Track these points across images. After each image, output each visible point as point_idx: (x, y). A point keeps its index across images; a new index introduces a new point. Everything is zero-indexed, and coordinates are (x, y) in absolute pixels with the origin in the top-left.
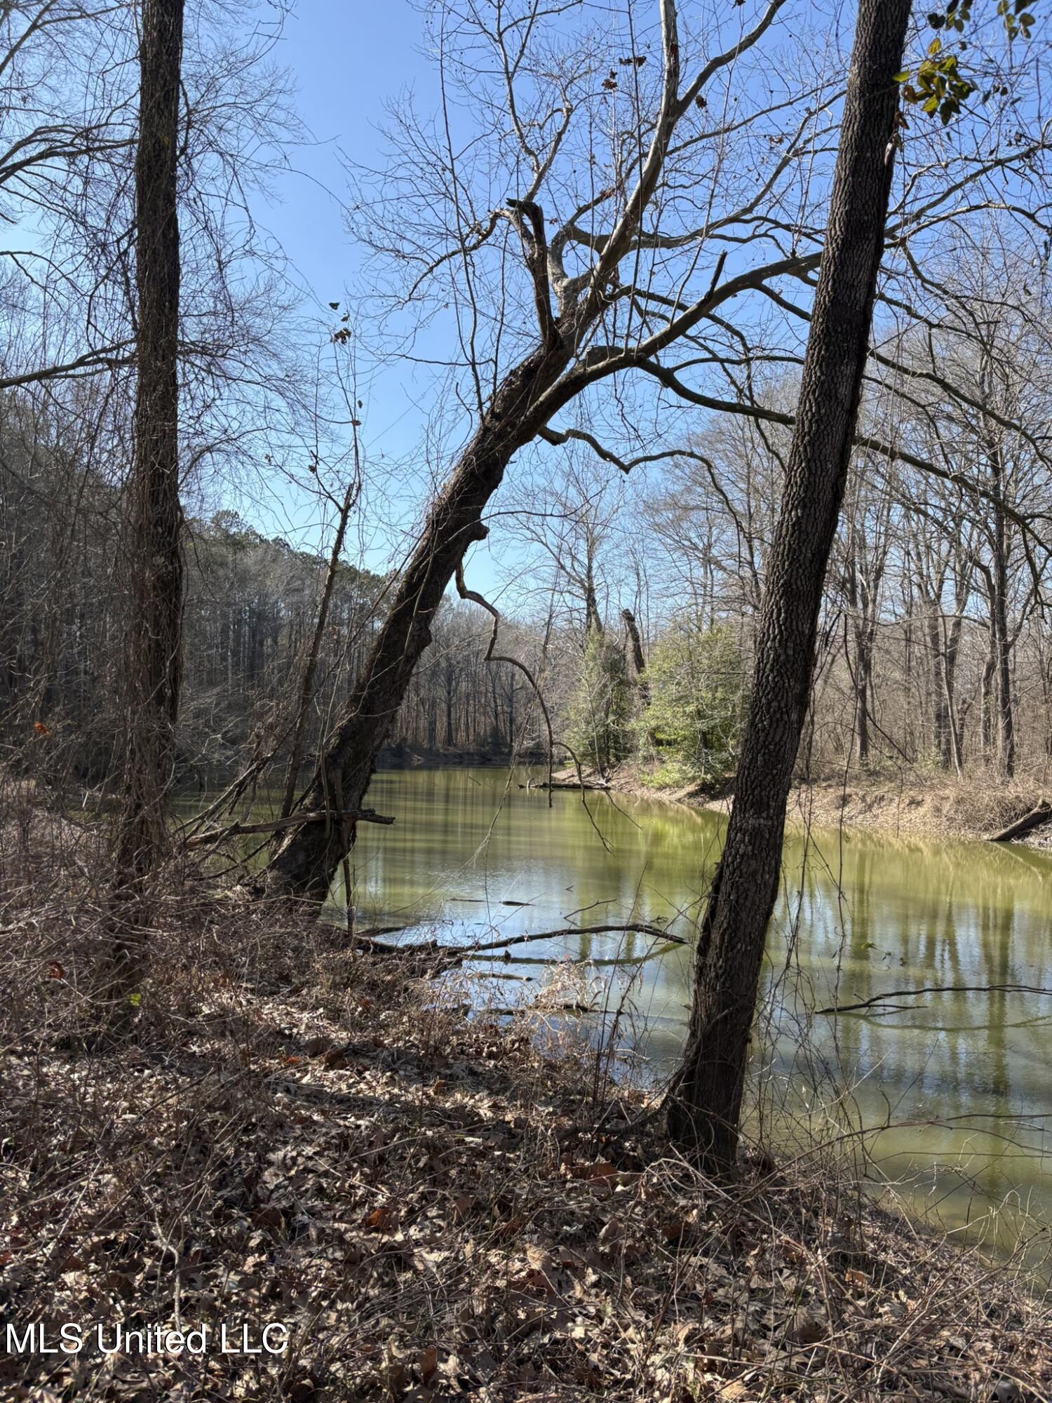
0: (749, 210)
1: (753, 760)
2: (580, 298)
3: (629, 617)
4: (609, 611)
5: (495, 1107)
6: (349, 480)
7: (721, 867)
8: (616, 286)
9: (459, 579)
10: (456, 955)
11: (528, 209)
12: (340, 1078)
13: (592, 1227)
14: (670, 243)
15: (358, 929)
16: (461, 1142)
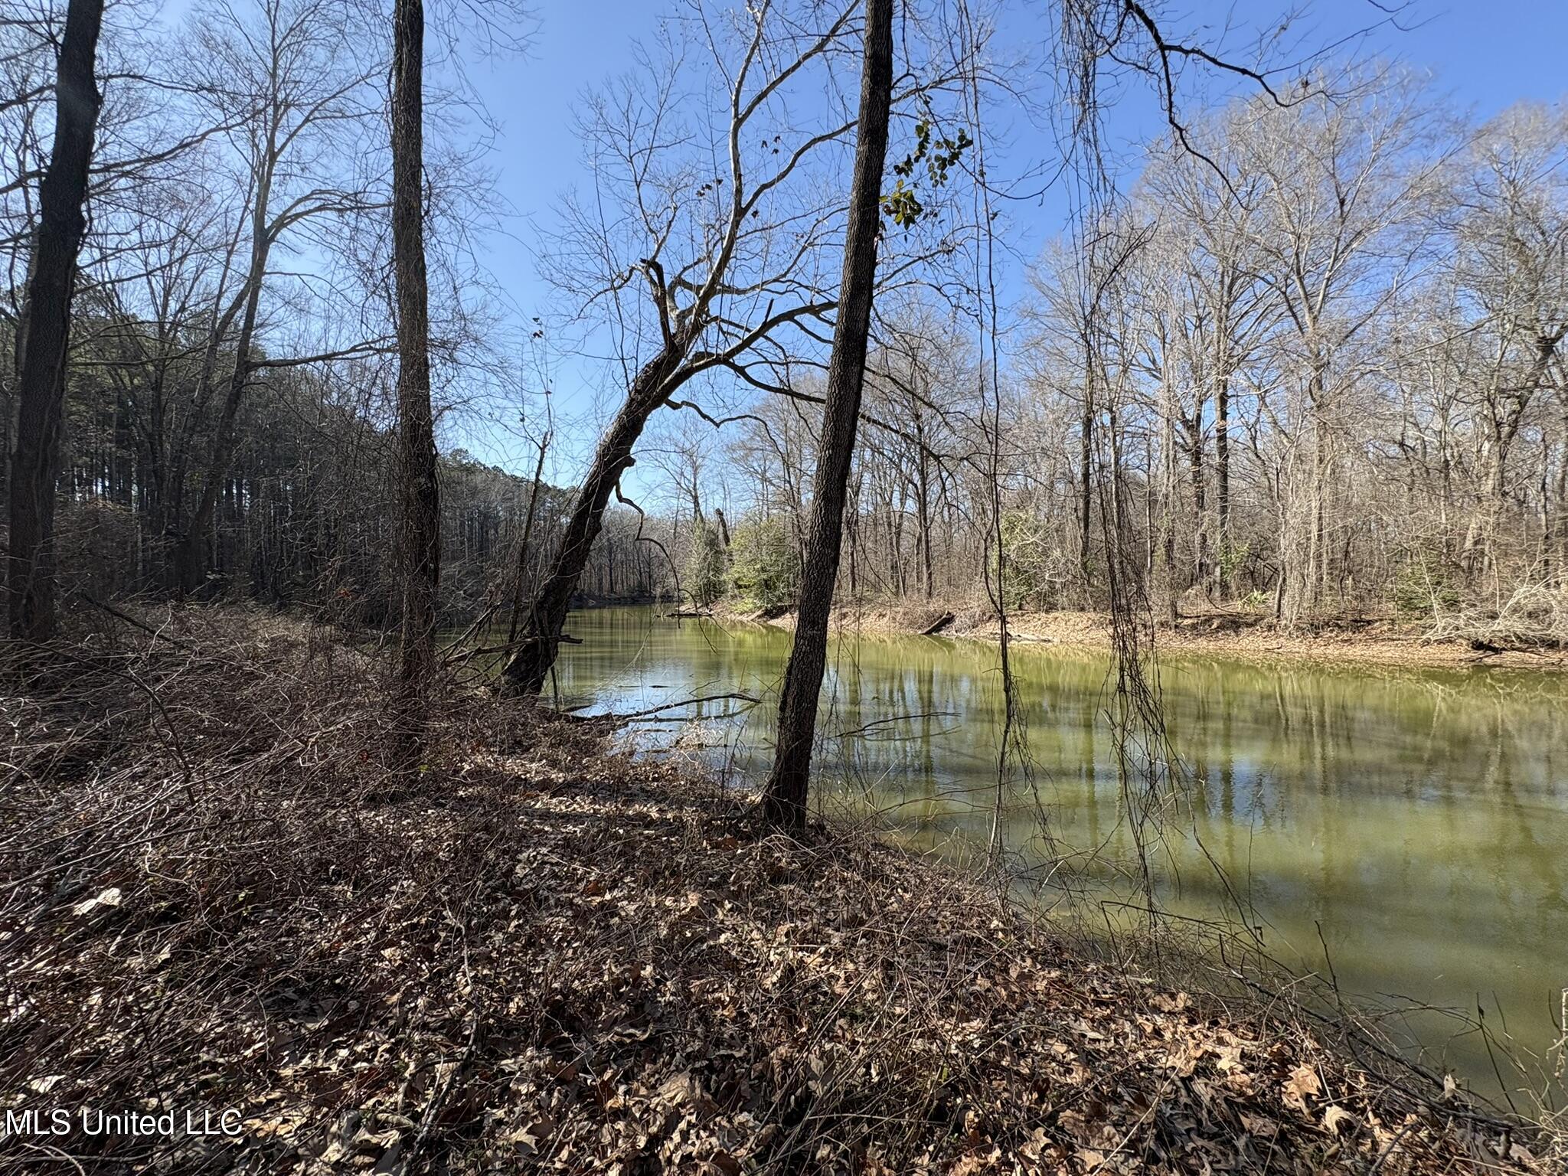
0: (784, 275)
1: (809, 597)
2: (687, 322)
3: (720, 513)
4: (708, 510)
5: (660, 811)
6: (545, 430)
7: (792, 660)
8: (708, 315)
9: (618, 490)
10: (625, 719)
11: (653, 264)
12: (561, 802)
13: (724, 878)
14: (739, 292)
15: (562, 708)
16: (641, 834)
